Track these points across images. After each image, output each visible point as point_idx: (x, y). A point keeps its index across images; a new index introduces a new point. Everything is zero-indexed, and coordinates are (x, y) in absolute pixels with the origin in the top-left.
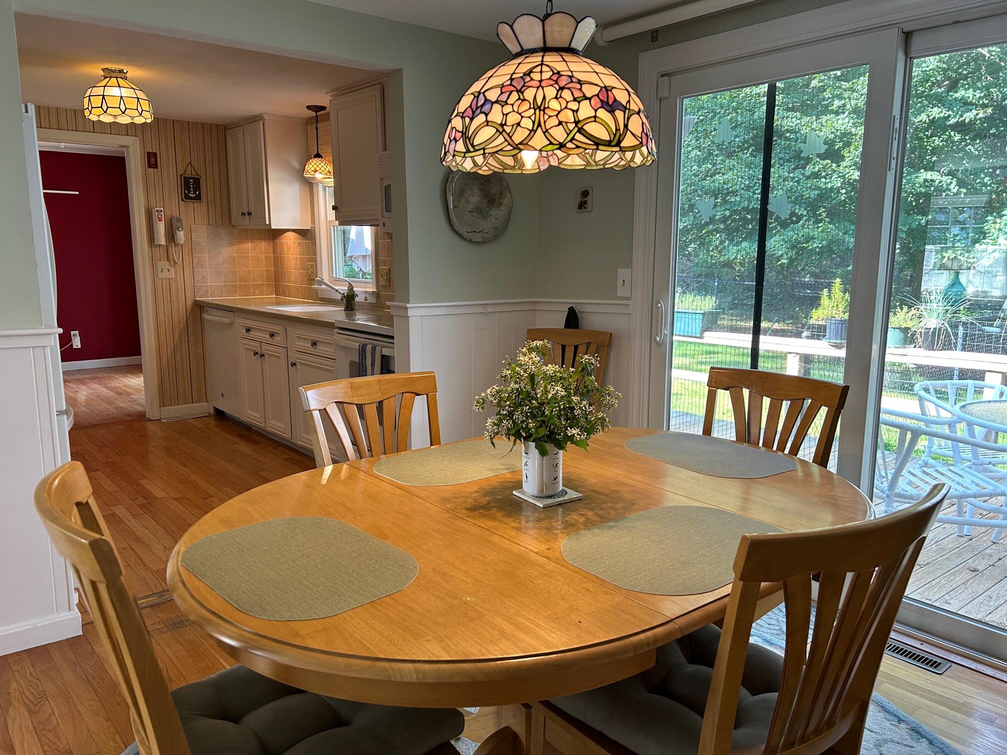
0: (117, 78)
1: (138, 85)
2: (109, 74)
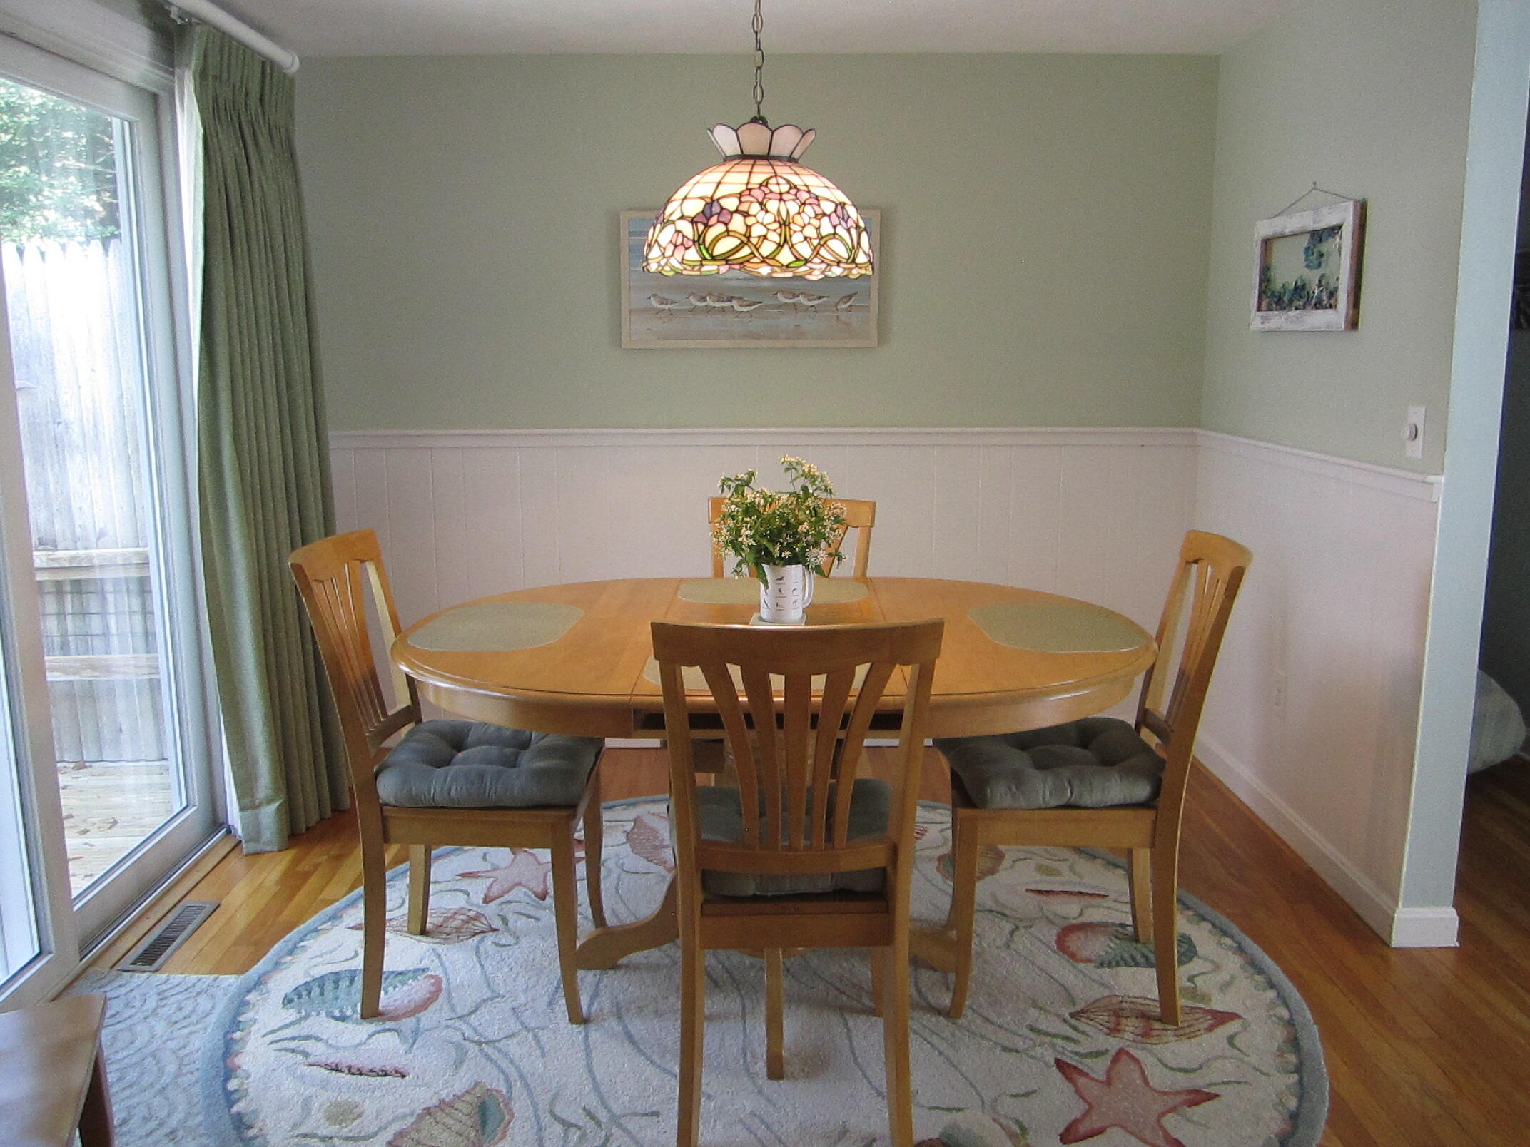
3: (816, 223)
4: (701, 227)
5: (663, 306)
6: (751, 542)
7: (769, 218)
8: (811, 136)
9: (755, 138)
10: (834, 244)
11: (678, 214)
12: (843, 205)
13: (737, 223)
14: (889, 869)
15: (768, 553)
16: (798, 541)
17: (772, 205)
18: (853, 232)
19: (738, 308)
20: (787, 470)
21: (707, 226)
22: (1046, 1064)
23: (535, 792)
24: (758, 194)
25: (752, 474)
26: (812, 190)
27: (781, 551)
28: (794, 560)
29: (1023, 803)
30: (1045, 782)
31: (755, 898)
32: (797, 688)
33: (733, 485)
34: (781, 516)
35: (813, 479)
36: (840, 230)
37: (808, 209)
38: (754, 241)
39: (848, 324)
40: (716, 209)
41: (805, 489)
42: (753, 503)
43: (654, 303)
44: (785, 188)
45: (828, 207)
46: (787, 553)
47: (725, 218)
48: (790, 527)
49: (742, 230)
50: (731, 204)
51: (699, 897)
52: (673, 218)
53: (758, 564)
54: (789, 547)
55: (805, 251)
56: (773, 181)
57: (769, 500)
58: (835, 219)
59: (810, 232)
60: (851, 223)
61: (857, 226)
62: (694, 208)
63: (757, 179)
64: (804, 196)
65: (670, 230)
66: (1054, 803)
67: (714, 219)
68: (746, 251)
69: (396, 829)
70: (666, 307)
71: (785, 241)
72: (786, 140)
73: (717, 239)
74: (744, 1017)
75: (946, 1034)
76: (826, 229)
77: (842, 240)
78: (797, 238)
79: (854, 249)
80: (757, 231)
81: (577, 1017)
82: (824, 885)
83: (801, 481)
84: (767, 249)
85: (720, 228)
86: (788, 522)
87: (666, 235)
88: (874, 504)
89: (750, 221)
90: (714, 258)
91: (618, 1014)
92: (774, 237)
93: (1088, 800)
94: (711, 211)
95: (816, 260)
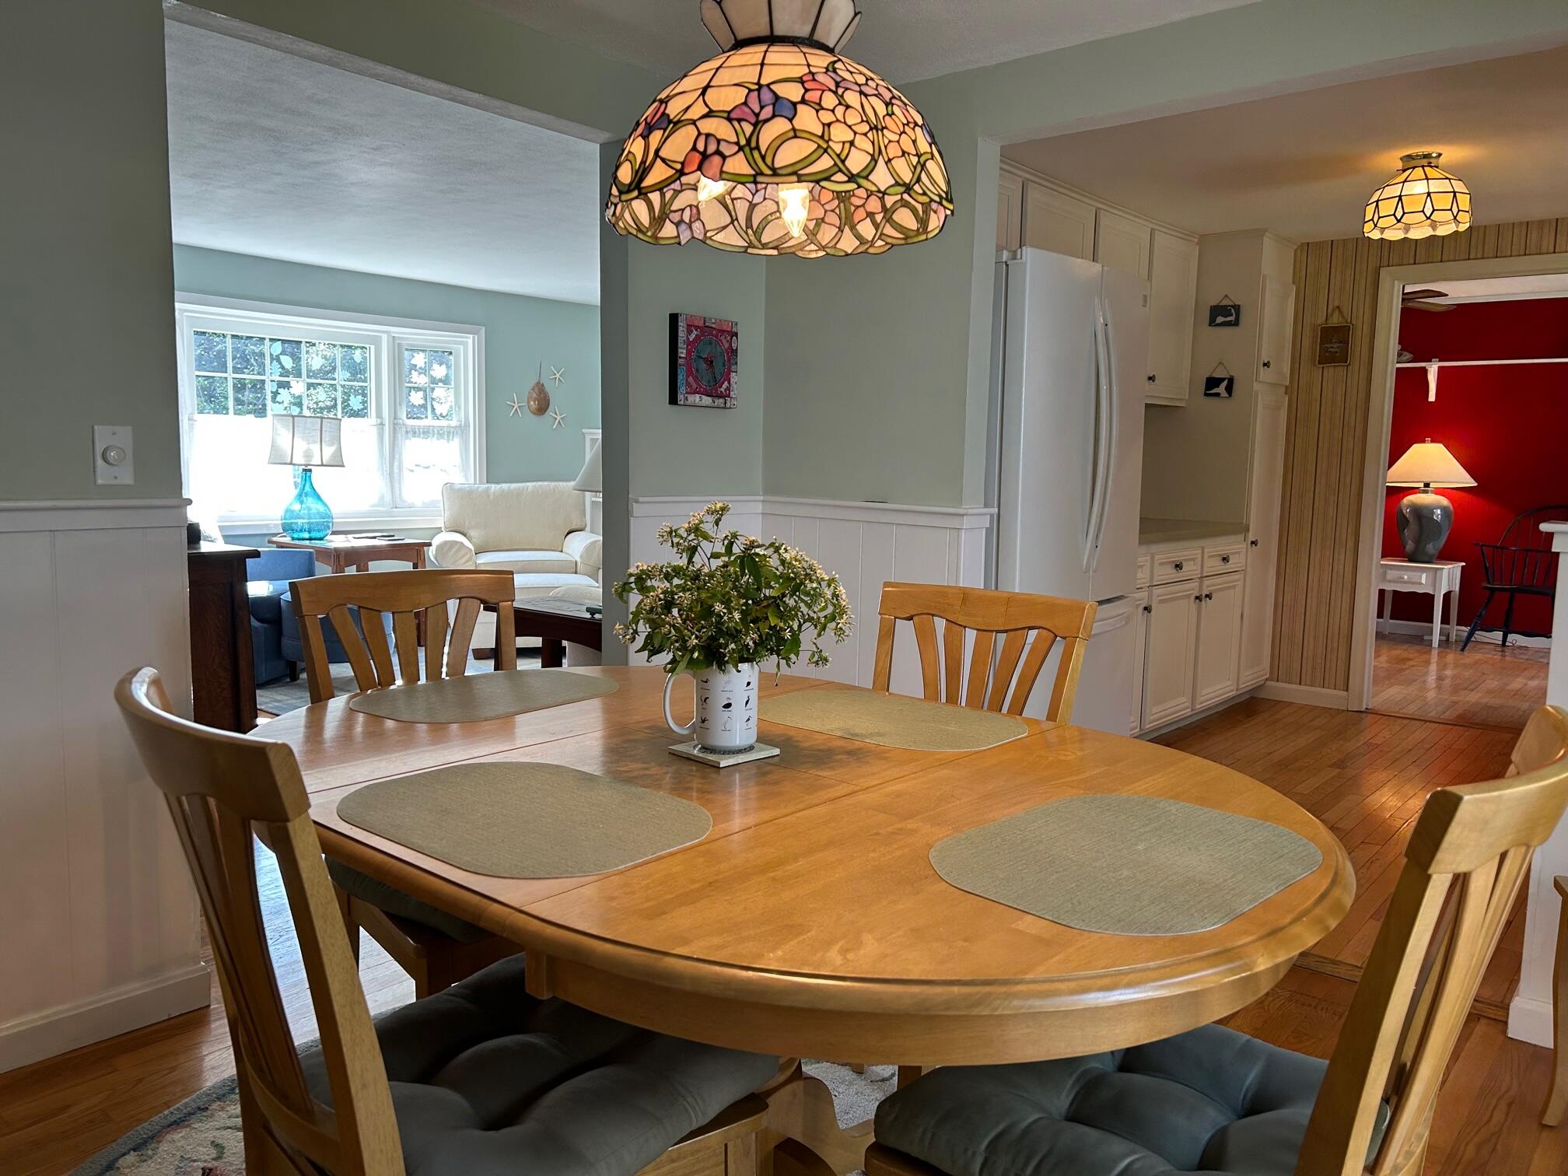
0: (1423, 167)
1: (1456, 172)
2: (1410, 163)
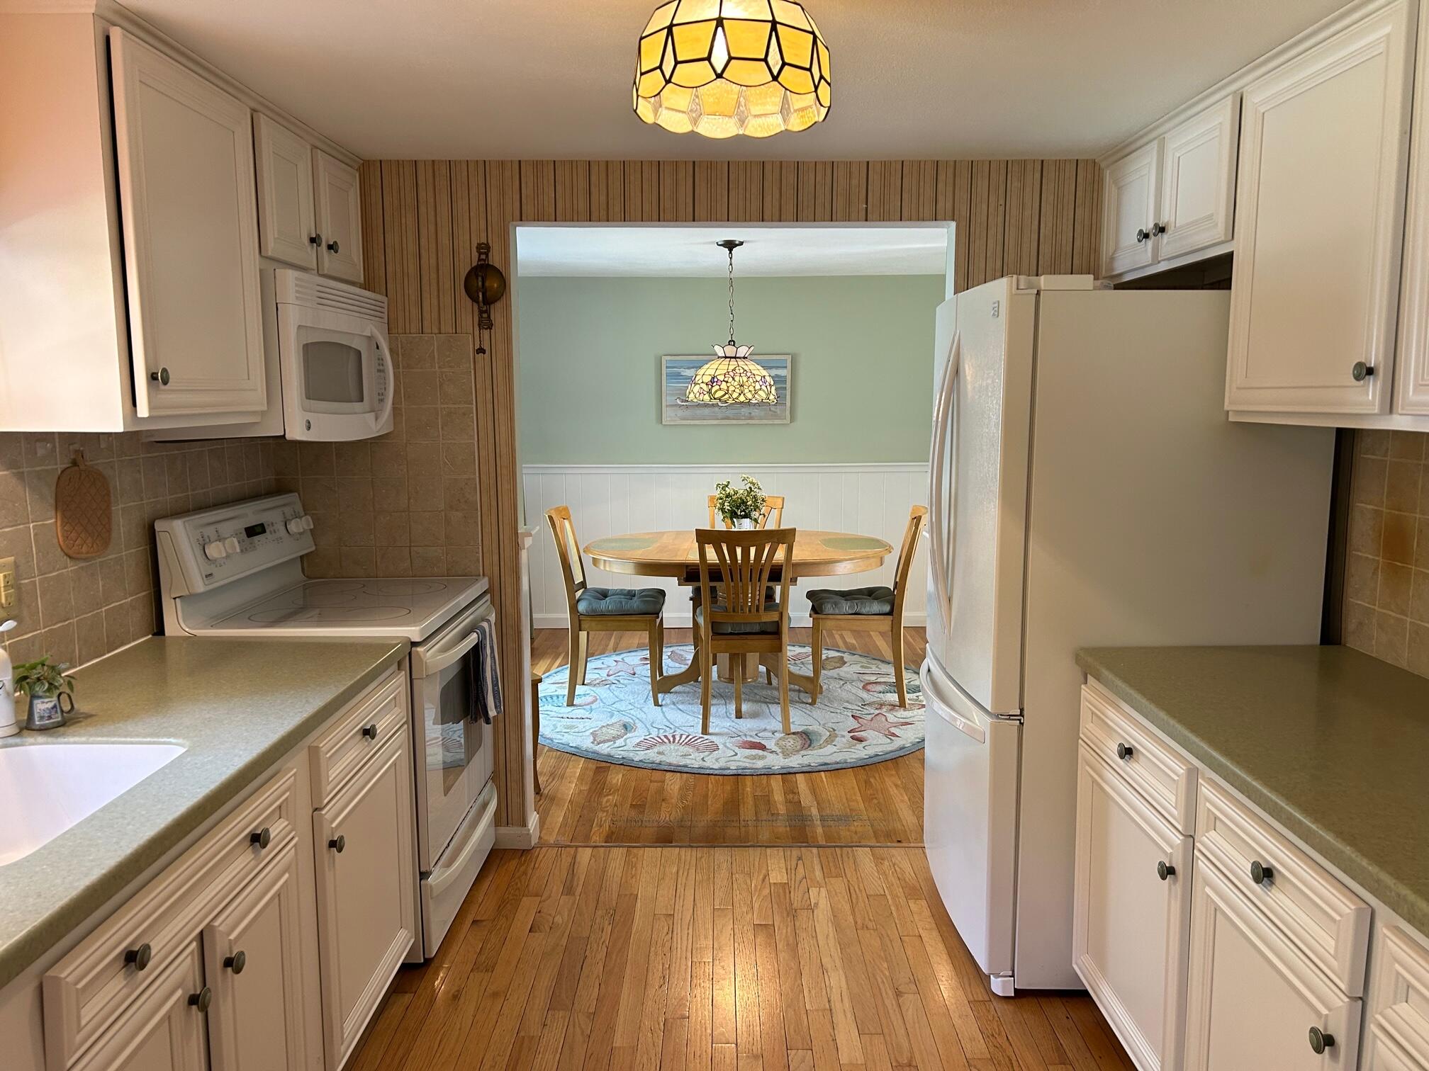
3: (753, 385)
4: (710, 387)
5: (683, 404)
6: (729, 508)
7: (736, 383)
8: (752, 348)
9: (730, 351)
10: (761, 393)
11: (701, 381)
12: (764, 377)
13: (724, 386)
14: (780, 621)
15: (736, 513)
16: (748, 508)
17: (737, 378)
18: (768, 387)
19: (720, 404)
20: (743, 480)
21: (712, 386)
22: (848, 716)
23: (643, 607)
24: (732, 374)
25: (729, 482)
26: (753, 372)
27: (741, 512)
28: (746, 516)
29: (837, 612)
30: (847, 604)
31: (731, 634)
32: (746, 553)
33: (721, 487)
34: (741, 498)
35: (754, 484)
36: (763, 387)
37: (751, 379)
38: (730, 392)
39: (775, 412)
40: (716, 380)
41: (750, 488)
42: (729, 493)
43: (679, 402)
44: (742, 371)
45: (758, 378)
46: (743, 513)
47: (719, 383)
48: (744, 503)
49: (726, 388)
50: (721, 378)
51: (711, 634)
52: (699, 382)
53: (731, 519)
54: (744, 511)
55: (749, 396)
56: (737, 368)
57: (736, 493)
58: (761, 383)
59: (751, 388)
60: (767, 383)
61: (770, 385)
62: (707, 379)
63: (731, 368)
64: (749, 374)
65: (698, 387)
66: (850, 612)
67: (715, 384)
68: (727, 396)
69: (584, 625)
70: (685, 404)
71: (742, 393)
72: (742, 351)
73: (716, 391)
74: (726, 704)
75: (809, 709)
76: (758, 387)
77: (764, 391)
78: (746, 391)
79: (769, 393)
80: (731, 389)
81: (656, 704)
82: (757, 629)
83: (749, 485)
84: (735, 395)
85: (717, 387)
86: (743, 500)
87: (696, 389)
88: (784, 498)
89: (728, 384)
90: (715, 399)
91: (674, 704)
92: (737, 391)
93: (864, 611)
94: (713, 380)
95: (754, 399)
